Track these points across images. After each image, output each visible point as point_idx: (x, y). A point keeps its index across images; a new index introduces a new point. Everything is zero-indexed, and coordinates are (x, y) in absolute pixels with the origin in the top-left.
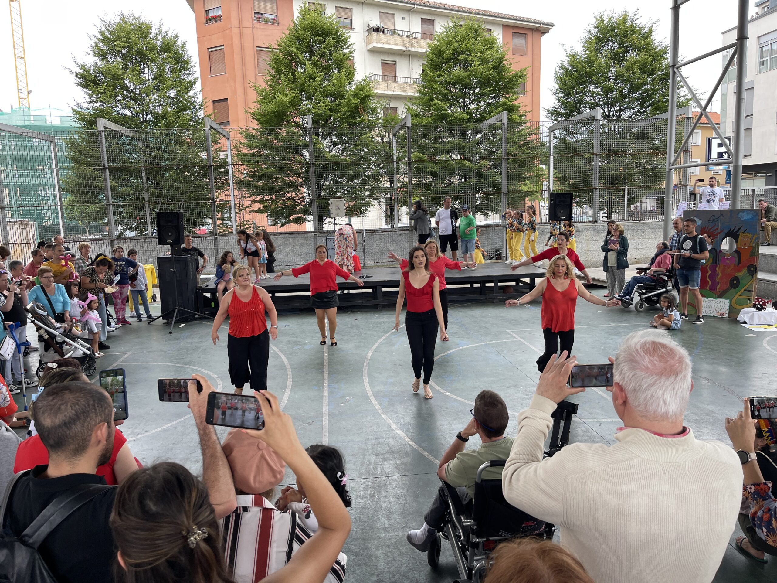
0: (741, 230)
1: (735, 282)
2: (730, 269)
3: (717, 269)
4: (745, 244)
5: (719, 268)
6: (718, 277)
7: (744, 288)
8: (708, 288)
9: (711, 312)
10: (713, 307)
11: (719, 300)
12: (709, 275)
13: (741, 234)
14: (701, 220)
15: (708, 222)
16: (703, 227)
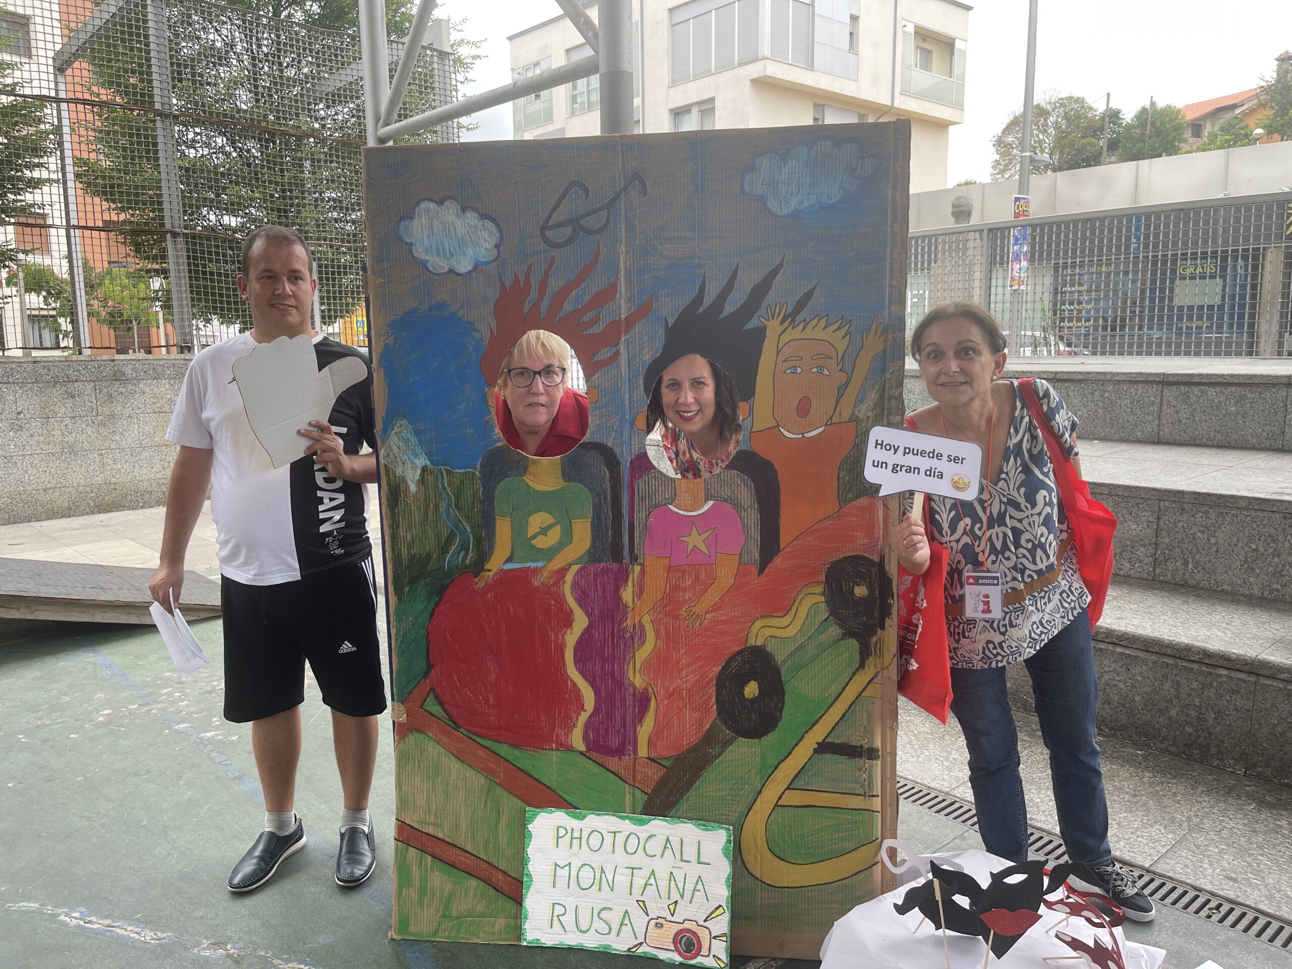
0: (771, 297)
1: (751, 689)
2: (712, 597)
3: (627, 595)
4: (804, 408)
5: (640, 592)
6: (643, 654)
7: (817, 735)
8: (577, 739)
9: (614, 918)
10: (622, 879)
11: (659, 826)
12: (582, 645)
13: (773, 328)
14: (494, 221)
15: (543, 236)
16: (508, 283)
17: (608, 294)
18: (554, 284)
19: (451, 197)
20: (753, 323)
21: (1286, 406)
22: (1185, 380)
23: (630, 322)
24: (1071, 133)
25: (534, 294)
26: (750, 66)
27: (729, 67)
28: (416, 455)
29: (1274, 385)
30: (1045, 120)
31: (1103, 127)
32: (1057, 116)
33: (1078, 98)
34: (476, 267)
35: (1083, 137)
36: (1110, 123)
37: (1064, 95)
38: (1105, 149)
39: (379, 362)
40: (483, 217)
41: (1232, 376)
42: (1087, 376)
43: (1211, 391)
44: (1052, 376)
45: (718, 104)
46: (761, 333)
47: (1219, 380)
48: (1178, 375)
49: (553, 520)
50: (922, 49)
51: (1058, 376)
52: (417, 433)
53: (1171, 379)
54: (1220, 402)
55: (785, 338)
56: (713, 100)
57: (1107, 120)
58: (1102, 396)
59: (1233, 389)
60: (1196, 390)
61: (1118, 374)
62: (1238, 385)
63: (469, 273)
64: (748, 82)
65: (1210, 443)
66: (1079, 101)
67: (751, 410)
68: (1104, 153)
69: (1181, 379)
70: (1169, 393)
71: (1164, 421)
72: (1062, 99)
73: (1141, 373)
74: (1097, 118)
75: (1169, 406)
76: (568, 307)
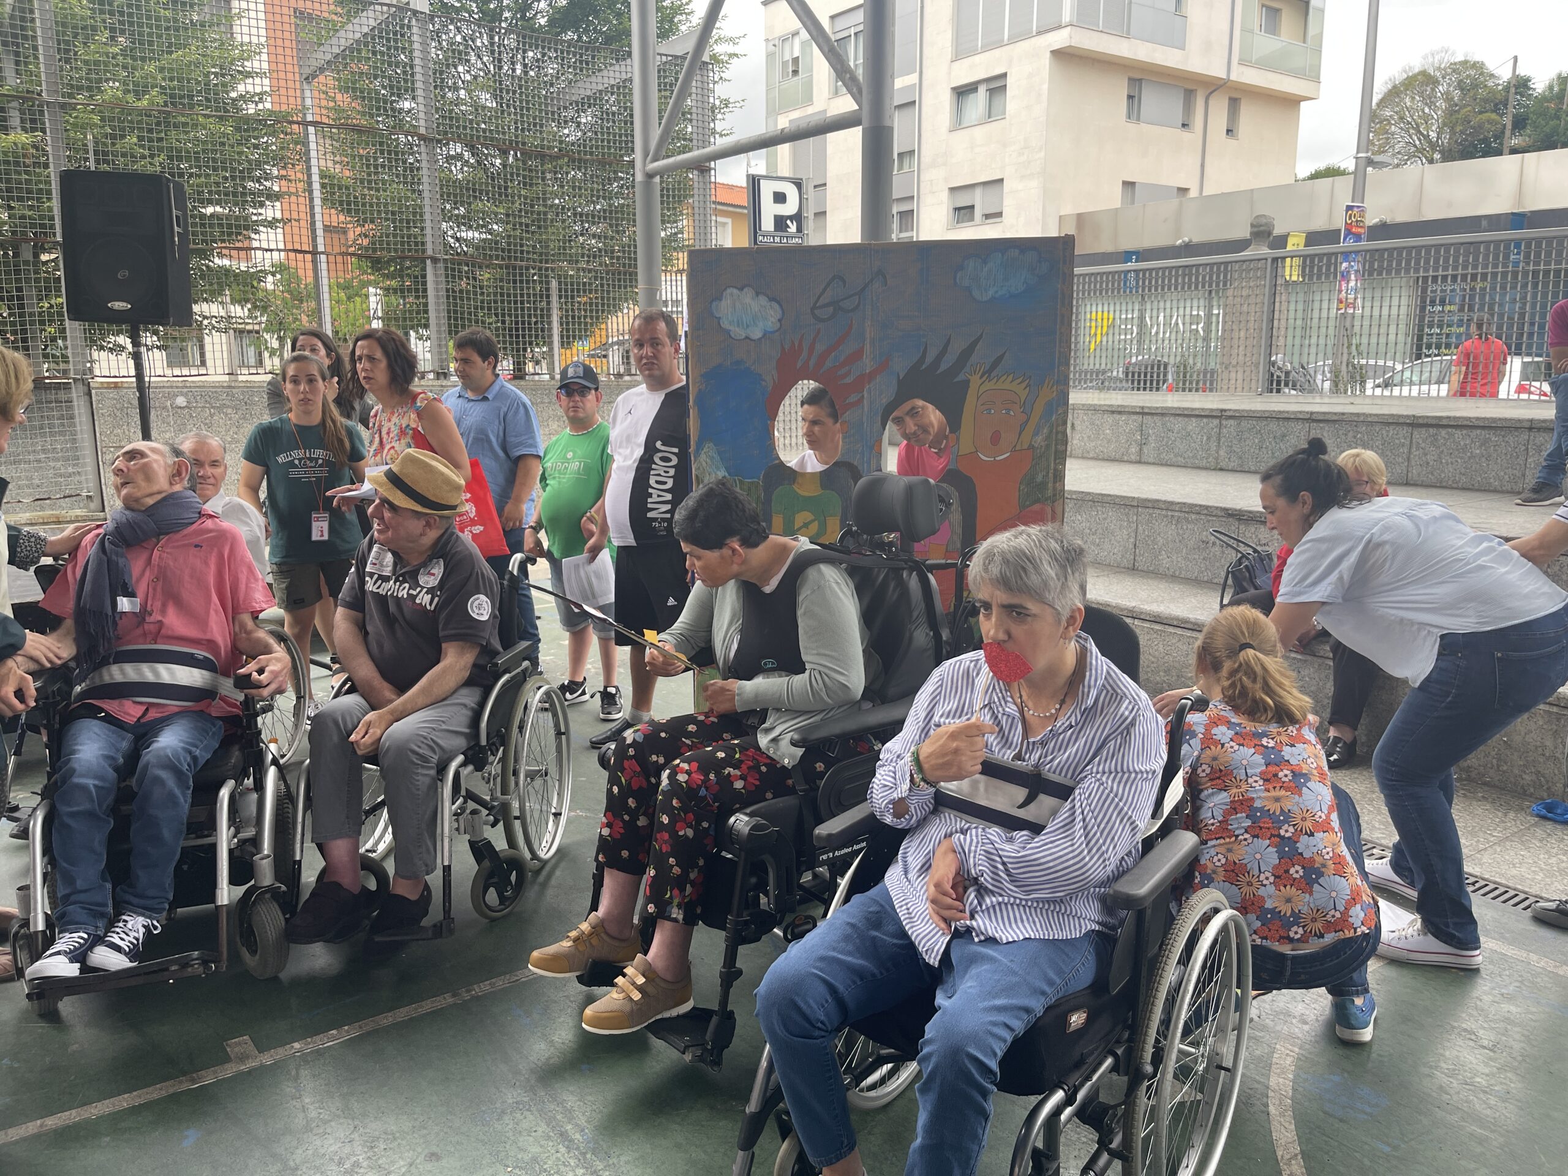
4: (996, 439)
13: (975, 381)
14: (778, 302)
15: (813, 313)
16: (787, 347)
17: (858, 355)
18: (820, 348)
19: (749, 286)
20: (961, 377)
21: (1527, 449)
22: (1434, 422)
23: (871, 376)
24: (1465, 106)
25: (805, 354)
26: (1050, 34)
27: (1026, 36)
28: (718, 469)
29: (1517, 428)
30: (1433, 90)
31: (1507, 100)
32: (1449, 85)
33: (1475, 63)
34: (764, 335)
35: (1481, 113)
36: (1516, 93)
37: (1460, 58)
38: (1509, 126)
39: (694, 401)
40: (772, 299)
41: (1478, 419)
42: (1341, 417)
43: (1458, 433)
44: (1308, 416)
45: (1010, 81)
46: (966, 383)
47: (1465, 423)
48: (1428, 417)
49: (813, 517)
50: (1268, 8)
51: (1314, 417)
52: (719, 453)
53: (1421, 421)
54: (1466, 445)
55: (983, 388)
56: (1004, 75)
57: (1513, 90)
58: (1355, 437)
59: (1478, 432)
60: (1443, 432)
61: (1371, 415)
62: (1483, 428)
63: (760, 339)
64: (1048, 55)
65: (1455, 485)
66: (1478, 66)
67: (958, 439)
68: (1508, 133)
69: (1430, 421)
70: (1419, 435)
71: (1413, 463)
72: (1455, 64)
73: (1392, 415)
74: (1500, 88)
75: (1418, 449)
76: (828, 364)
